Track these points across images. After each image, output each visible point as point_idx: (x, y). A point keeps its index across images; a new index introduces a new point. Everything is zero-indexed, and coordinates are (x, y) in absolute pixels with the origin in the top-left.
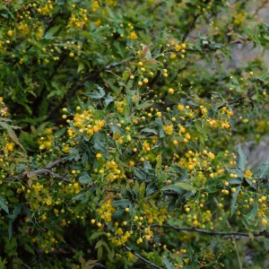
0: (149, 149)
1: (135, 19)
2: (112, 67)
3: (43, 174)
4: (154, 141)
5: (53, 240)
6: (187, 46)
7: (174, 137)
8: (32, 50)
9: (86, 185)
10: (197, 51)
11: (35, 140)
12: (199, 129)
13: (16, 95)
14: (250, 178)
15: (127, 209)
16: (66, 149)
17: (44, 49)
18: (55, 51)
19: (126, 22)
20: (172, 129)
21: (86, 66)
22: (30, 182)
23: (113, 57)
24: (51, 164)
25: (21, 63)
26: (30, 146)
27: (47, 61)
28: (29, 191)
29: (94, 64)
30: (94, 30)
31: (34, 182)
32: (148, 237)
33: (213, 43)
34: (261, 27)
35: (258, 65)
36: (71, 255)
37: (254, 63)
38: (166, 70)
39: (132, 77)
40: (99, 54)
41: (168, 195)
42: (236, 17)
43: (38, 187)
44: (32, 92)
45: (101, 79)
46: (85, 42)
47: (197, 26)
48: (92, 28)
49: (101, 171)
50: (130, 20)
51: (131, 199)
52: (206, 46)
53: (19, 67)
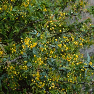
0: (52, 53)
1: (46, 4)
2: (37, 21)
3: (13, 62)
4: (54, 50)
5: (16, 85)
6: (65, 14)
7: (62, 49)
8: (8, 15)
9: (30, 67)
10: (69, 16)
11: (9, 48)
12: (71, 45)
13: (2, 32)
14: (92, 65)
15: (45, 76)
16: (21, 53)
17: (13, 15)
18: (17, 15)
19: (43, 5)
20: (61, 46)
21: (28, 21)
22: (8, 65)
23: (38, 18)
24: (16, 58)
25: (4, 20)
26: (7, 51)
27: (14, 19)
28: (8, 69)
29: (31, 20)
30: (31, 8)
31: (10, 65)
32: (53, 87)
33: (75, 13)
34: (92, 7)
35: (89, 21)
36: (22, 90)
37: (88, 20)
38: (60, 24)
39: (48, 27)
40: (33, 17)
41: (60, 70)
42: (81, 3)
43: (12, 67)
44: (8, 30)
45: (33, 26)
46: (28, 12)
47: (68, 6)
48: (30, 7)
49: (36, 62)
50: (44, 4)
51: (47, 72)
52: (72, 14)
53: (3, 21)
